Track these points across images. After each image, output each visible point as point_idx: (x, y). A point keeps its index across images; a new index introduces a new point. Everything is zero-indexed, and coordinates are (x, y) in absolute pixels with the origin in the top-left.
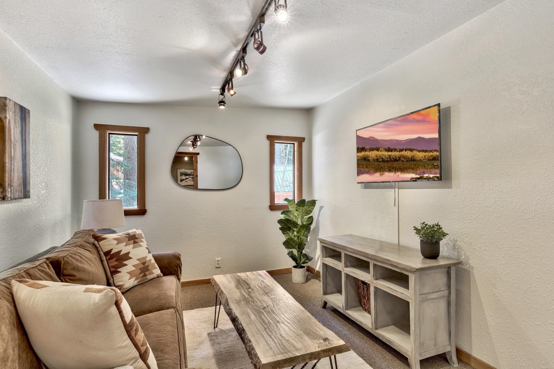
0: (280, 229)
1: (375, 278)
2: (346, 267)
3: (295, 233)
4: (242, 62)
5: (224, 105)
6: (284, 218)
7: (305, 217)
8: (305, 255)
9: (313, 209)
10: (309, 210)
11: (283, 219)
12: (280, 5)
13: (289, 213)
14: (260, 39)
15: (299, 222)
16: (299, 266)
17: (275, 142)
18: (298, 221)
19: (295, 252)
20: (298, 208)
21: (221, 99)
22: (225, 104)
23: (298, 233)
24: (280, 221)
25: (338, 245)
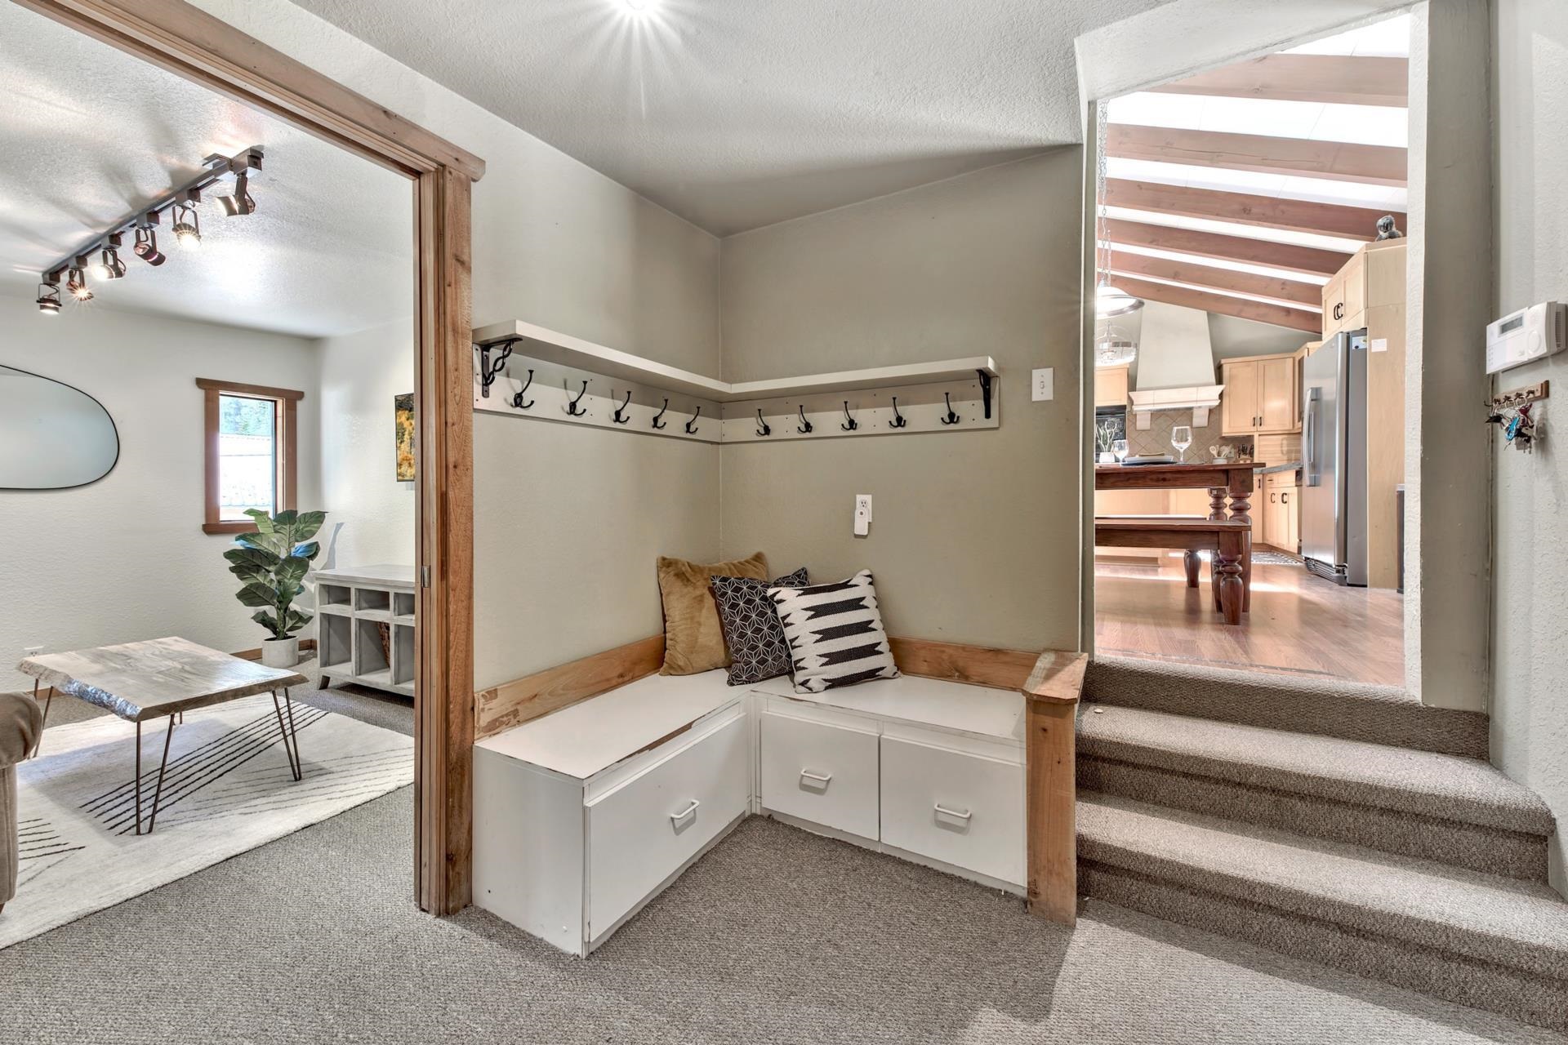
0: (232, 570)
1: (396, 612)
2: (360, 609)
3: (272, 576)
4: (108, 254)
5: (56, 309)
6: (242, 548)
7: (297, 544)
8: (295, 612)
9: (318, 528)
10: (307, 531)
11: (241, 550)
12: (185, 225)
13: (258, 537)
14: (150, 243)
15: (283, 555)
16: (281, 635)
17: (220, 393)
18: (279, 553)
19: (272, 611)
20: (279, 527)
21: (48, 294)
22: (60, 305)
23: (277, 573)
24: (230, 555)
25: (345, 577)
